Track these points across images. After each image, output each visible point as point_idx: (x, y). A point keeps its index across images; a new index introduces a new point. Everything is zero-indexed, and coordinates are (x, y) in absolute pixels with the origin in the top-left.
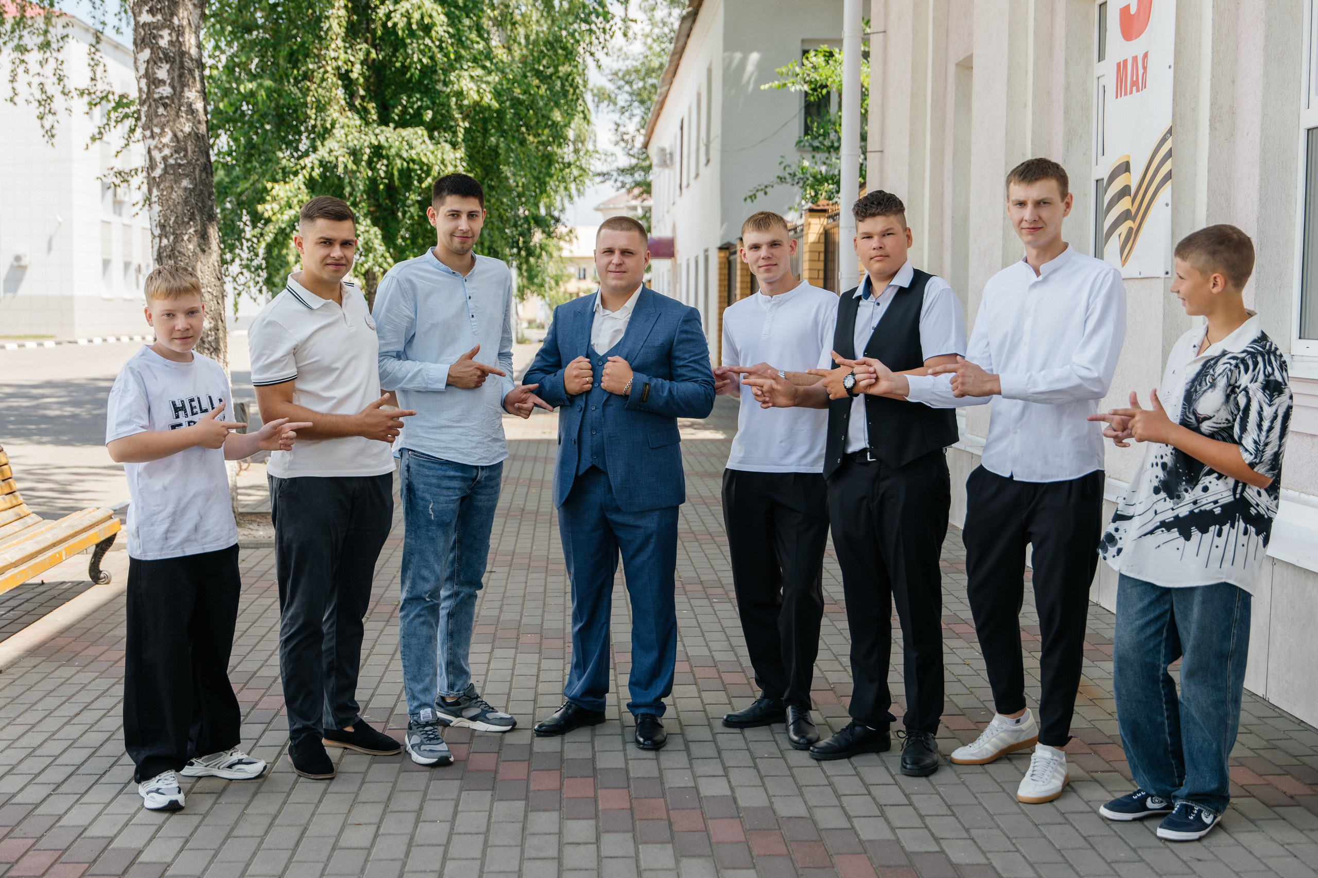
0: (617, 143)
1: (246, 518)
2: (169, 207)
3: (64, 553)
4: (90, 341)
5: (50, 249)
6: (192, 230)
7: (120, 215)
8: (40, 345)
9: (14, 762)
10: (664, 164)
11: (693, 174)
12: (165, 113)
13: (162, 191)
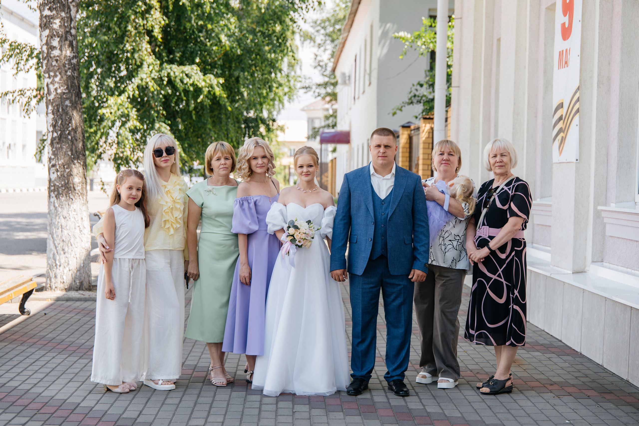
0: (315, 67)
2: (58, 116)
10: (345, 82)
11: (361, 91)
12: (57, 65)
13: (54, 107)
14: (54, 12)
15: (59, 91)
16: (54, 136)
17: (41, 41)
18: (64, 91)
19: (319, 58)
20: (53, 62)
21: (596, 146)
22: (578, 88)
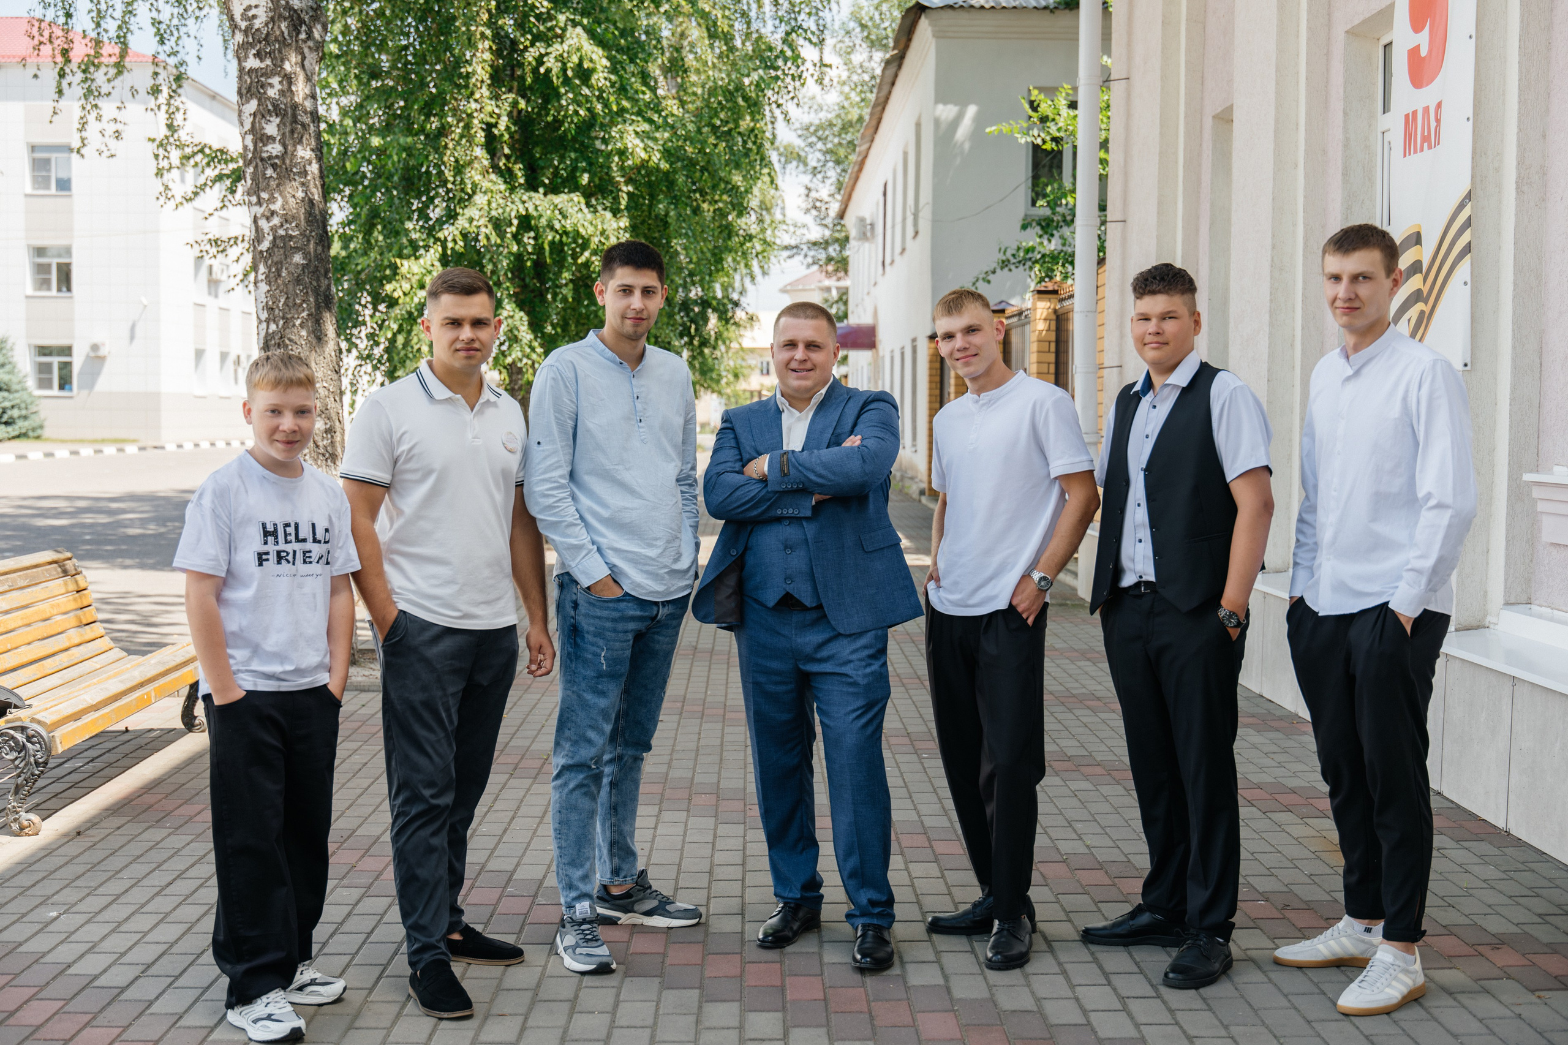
0: (807, 211)
1: (366, 656)
2: (278, 287)
3: (153, 695)
4: (180, 446)
5: (132, 337)
6: (304, 314)
7: (216, 296)
8: (120, 450)
9: (96, 939)
10: (863, 237)
11: (898, 249)
12: (275, 175)
13: (269, 268)
14: (268, 62)
15: (281, 232)
16: (270, 331)
17: (242, 124)
18: (290, 232)
19: (813, 194)
20: (265, 169)
21: (1513, 331)
22: (1469, 196)
